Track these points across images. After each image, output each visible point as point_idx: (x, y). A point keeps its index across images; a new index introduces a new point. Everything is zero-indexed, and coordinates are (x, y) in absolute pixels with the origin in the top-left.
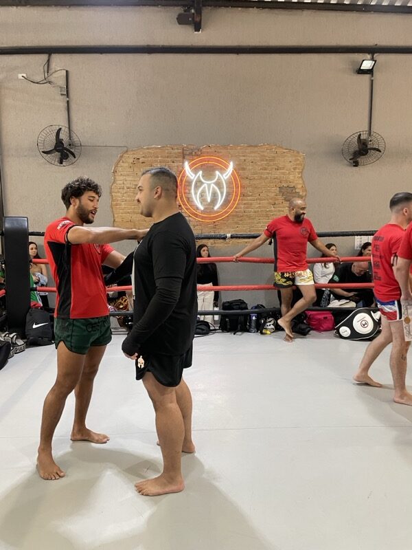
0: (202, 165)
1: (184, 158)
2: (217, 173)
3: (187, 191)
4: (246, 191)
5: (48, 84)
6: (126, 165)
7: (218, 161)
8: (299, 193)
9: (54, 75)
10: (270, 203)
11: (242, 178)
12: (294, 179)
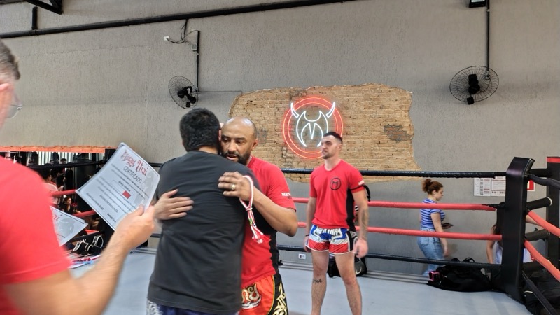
0: (307, 106)
1: (291, 99)
2: (320, 112)
3: (292, 129)
4: (349, 130)
5: (184, 43)
6: (241, 107)
7: (322, 102)
8: (406, 132)
9: (189, 36)
10: (374, 142)
11: (345, 117)
12: (401, 118)
